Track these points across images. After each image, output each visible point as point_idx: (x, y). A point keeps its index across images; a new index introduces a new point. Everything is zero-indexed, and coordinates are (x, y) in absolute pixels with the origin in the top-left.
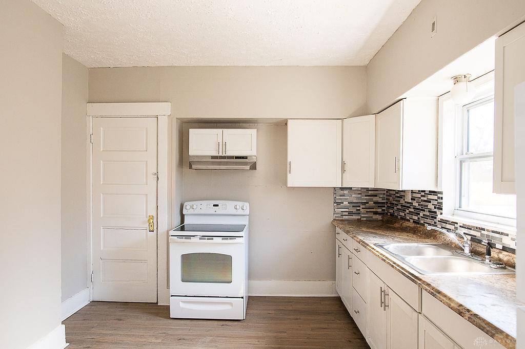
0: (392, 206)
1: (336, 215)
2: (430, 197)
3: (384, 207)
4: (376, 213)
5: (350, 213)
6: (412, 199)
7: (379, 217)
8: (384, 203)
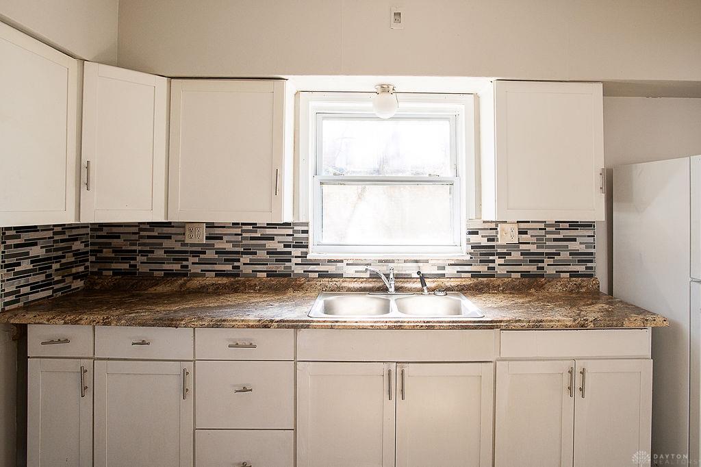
0: (128, 255)
1: (8, 299)
2: (269, 231)
3: (87, 260)
4: (76, 276)
5: (35, 287)
6: (207, 238)
7: (79, 284)
8: (87, 253)
